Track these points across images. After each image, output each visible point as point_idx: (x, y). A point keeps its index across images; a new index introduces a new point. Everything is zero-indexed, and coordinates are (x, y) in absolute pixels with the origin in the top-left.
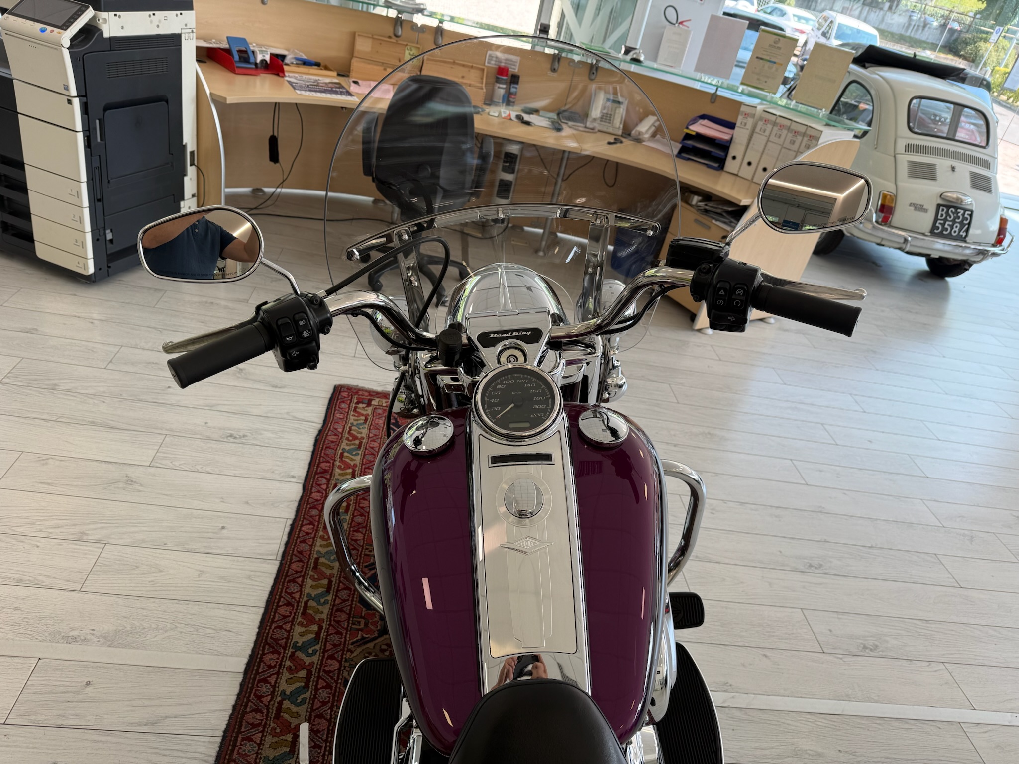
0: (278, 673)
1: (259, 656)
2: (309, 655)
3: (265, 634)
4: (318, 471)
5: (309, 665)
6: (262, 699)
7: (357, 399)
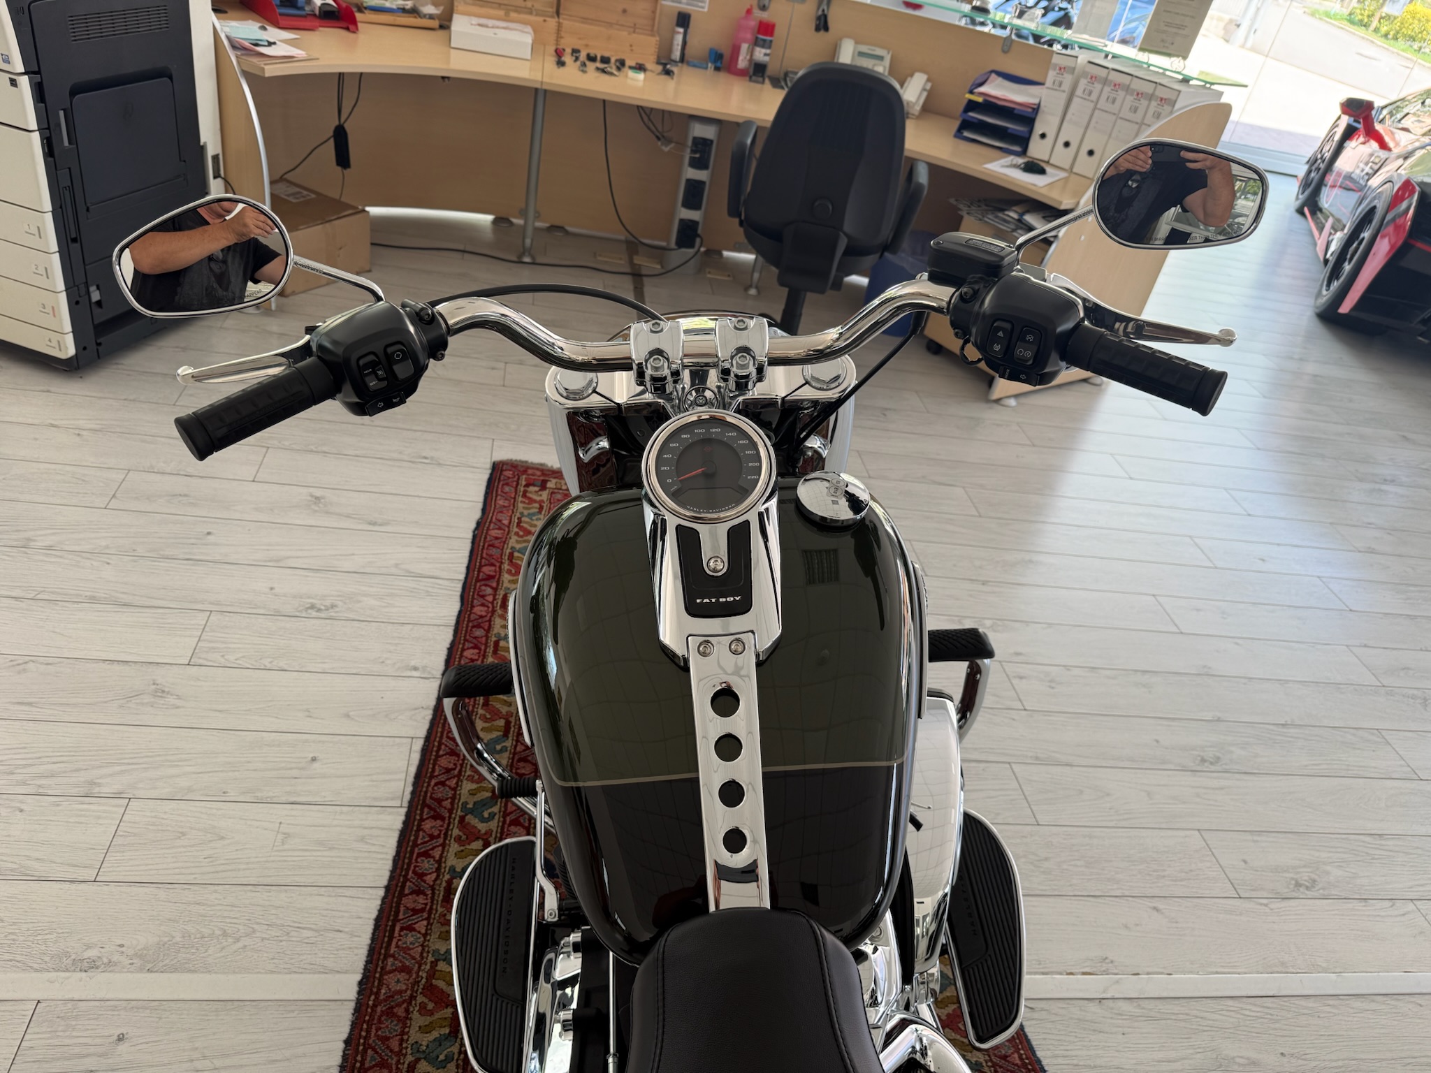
0: (443, 845)
1: (416, 823)
2: (483, 820)
3: (422, 794)
4: (480, 578)
5: (486, 834)
6: (425, 878)
7: (526, 479)
